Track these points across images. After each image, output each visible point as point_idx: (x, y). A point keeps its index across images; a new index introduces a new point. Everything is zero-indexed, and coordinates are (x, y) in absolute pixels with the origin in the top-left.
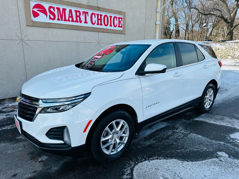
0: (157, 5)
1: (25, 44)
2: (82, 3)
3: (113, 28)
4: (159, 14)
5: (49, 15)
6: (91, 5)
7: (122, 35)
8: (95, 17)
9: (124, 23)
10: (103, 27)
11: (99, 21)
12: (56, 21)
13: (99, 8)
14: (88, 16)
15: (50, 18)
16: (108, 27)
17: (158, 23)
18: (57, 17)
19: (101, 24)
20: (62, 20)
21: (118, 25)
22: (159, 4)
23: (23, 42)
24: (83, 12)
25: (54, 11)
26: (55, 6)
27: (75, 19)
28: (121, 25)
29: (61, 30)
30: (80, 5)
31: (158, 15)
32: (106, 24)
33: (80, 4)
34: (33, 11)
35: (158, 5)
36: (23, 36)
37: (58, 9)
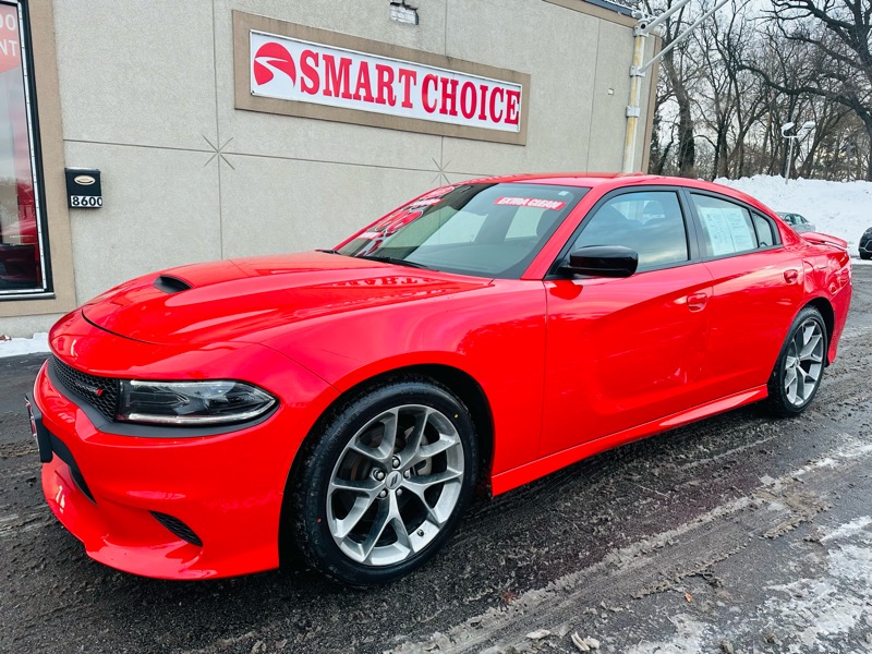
0: (634, 53)
1: (227, 165)
2: (399, 43)
3: (489, 124)
4: (639, 85)
5: (302, 78)
6: (425, 49)
7: (517, 148)
8: (436, 89)
9: (525, 108)
10: (460, 119)
11: (449, 101)
12: (319, 98)
13: (449, 59)
14: (415, 84)
16: (475, 122)
17: (635, 111)
18: (322, 86)
19: (454, 113)
20: (337, 95)
21: (504, 116)
22: (641, 50)
23: (221, 159)
24: (400, 70)
25: (317, 65)
26: (321, 52)
27: (375, 94)
28: (513, 117)
29: (333, 125)
30: (392, 51)
31: (634, 88)
32: (468, 111)
33: (393, 46)
34: (256, 63)
35: (637, 55)
36: (223, 140)
37: (329, 60)
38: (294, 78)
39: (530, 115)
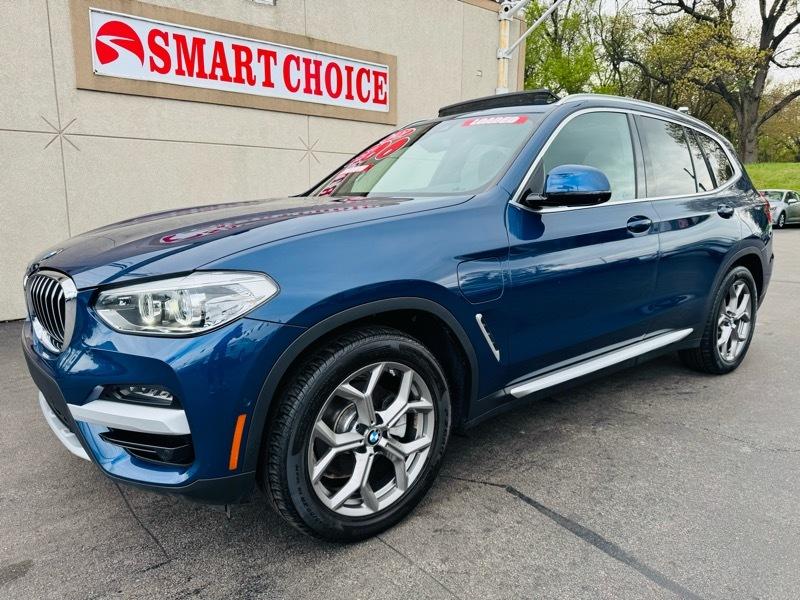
0: (500, 36)
1: (71, 146)
2: (256, 24)
4: (506, 64)
5: (151, 58)
6: (284, 30)
7: (387, 127)
8: (298, 69)
9: (393, 88)
11: (313, 81)
12: (171, 78)
13: (311, 40)
14: (276, 64)
15: (154, 67)
18: (174, 66)
20: (191, 74)
21: (372, 96)
22: (506, 32)
23: (64, 141)
24: (259, 50)
25: (167, 44)
26: (171, 32)
27: (232, 73)
28: (381, 97)
30: (249, 30)
31: (502, 69)
32: (334, 89)
33: (249, 27)
34: (97, 41)
35: (502, 38)
36: (65, 121)
37: (180, 39)
38: (141, 56)
39: (399, 94)
